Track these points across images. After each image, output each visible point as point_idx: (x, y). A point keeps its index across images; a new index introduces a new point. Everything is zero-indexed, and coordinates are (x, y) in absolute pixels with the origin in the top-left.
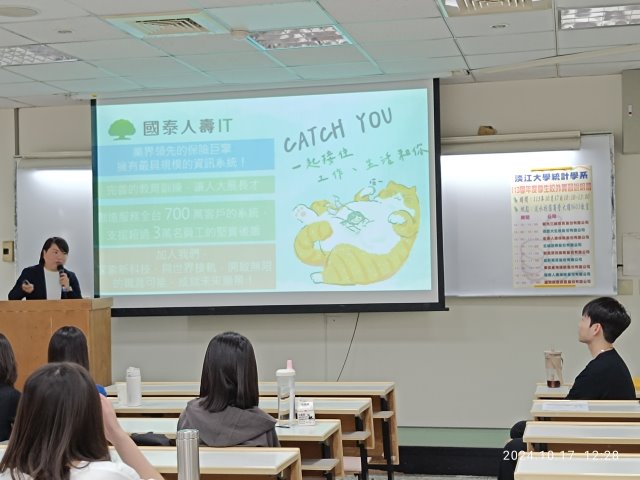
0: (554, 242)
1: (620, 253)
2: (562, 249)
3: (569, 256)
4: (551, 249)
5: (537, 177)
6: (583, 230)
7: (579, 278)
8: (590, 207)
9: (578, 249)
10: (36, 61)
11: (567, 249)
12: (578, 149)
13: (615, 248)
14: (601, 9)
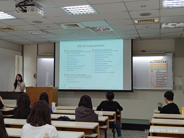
0: (159, 77)
1: (174, 80)
2: (160, 79)
3: (162, 80)
4: (158, 79)
5: (155, 62)
6: (165, 74)
7: (164, 86)
8: (167, 69)
9: (164, 79)
10: (42, 34)
11: (162, 79)
12: (165, 56)
13: (173, 79)
14: (171, 24)
